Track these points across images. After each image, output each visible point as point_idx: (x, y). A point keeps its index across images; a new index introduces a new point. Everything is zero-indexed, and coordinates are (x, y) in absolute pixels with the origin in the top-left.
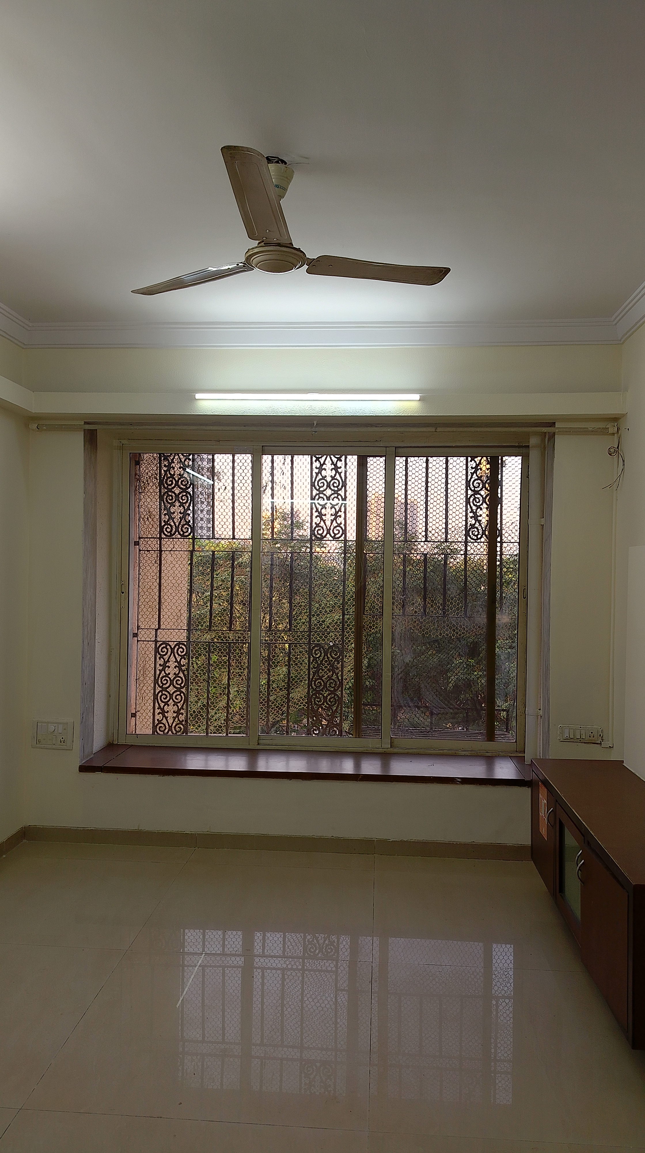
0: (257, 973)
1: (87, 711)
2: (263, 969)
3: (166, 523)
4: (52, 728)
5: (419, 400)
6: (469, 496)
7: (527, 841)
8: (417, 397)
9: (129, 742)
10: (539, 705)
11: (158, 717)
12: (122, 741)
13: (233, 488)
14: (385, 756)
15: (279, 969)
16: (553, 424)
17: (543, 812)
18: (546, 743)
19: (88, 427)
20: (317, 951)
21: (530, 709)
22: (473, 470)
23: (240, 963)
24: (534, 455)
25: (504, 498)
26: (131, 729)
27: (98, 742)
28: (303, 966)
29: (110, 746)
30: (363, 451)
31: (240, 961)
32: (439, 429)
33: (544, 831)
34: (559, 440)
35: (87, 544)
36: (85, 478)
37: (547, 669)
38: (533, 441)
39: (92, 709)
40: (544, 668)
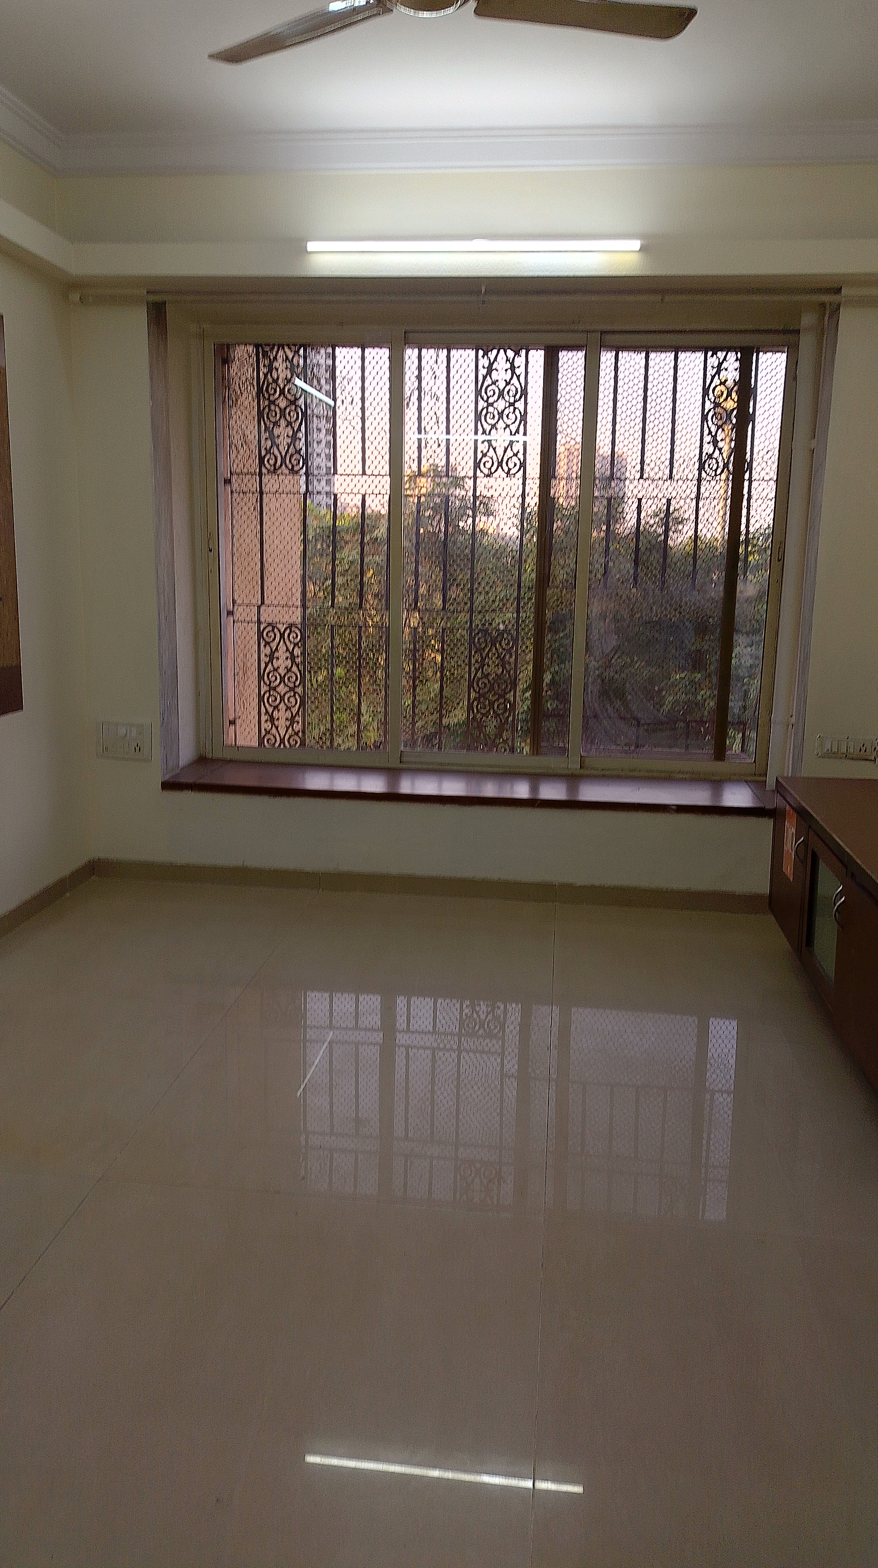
0: (400, 1054)
1: (169, 711)
2: (407, 1048)
3: (268, 452)
4: (122, 731)
5: (640, 250)
6: (706, 411)
7: (764, 888)
8: (636, 245)
9: (228, 755)
10: (791, 711)
11: (266, 726)
12: (218, 754)
13: (363, 399)
14: (573, 779)
15: (428, 1048)
16: (838, 291)
17: (789, 844)
18: (798, 758)
19: (152, 298)
20: (477, 1028)
21: (778, 715)
22: (715, 370)
23: (378, 1039)
24: (807, 342)
25: (757, 414)
26: (230, 739)
27: (186, 753)
28: (459, 1046)
29: (202, 760)
30: (554, 339)
31: (378, 1037)
32: (667, 298)
33: (788, 869)
34: (845, 316)
35: (158, 475)
36: (151, 379)
37: (807, 657)
38: (807, 320)
39: (175, 708)
40: (802, 657)
